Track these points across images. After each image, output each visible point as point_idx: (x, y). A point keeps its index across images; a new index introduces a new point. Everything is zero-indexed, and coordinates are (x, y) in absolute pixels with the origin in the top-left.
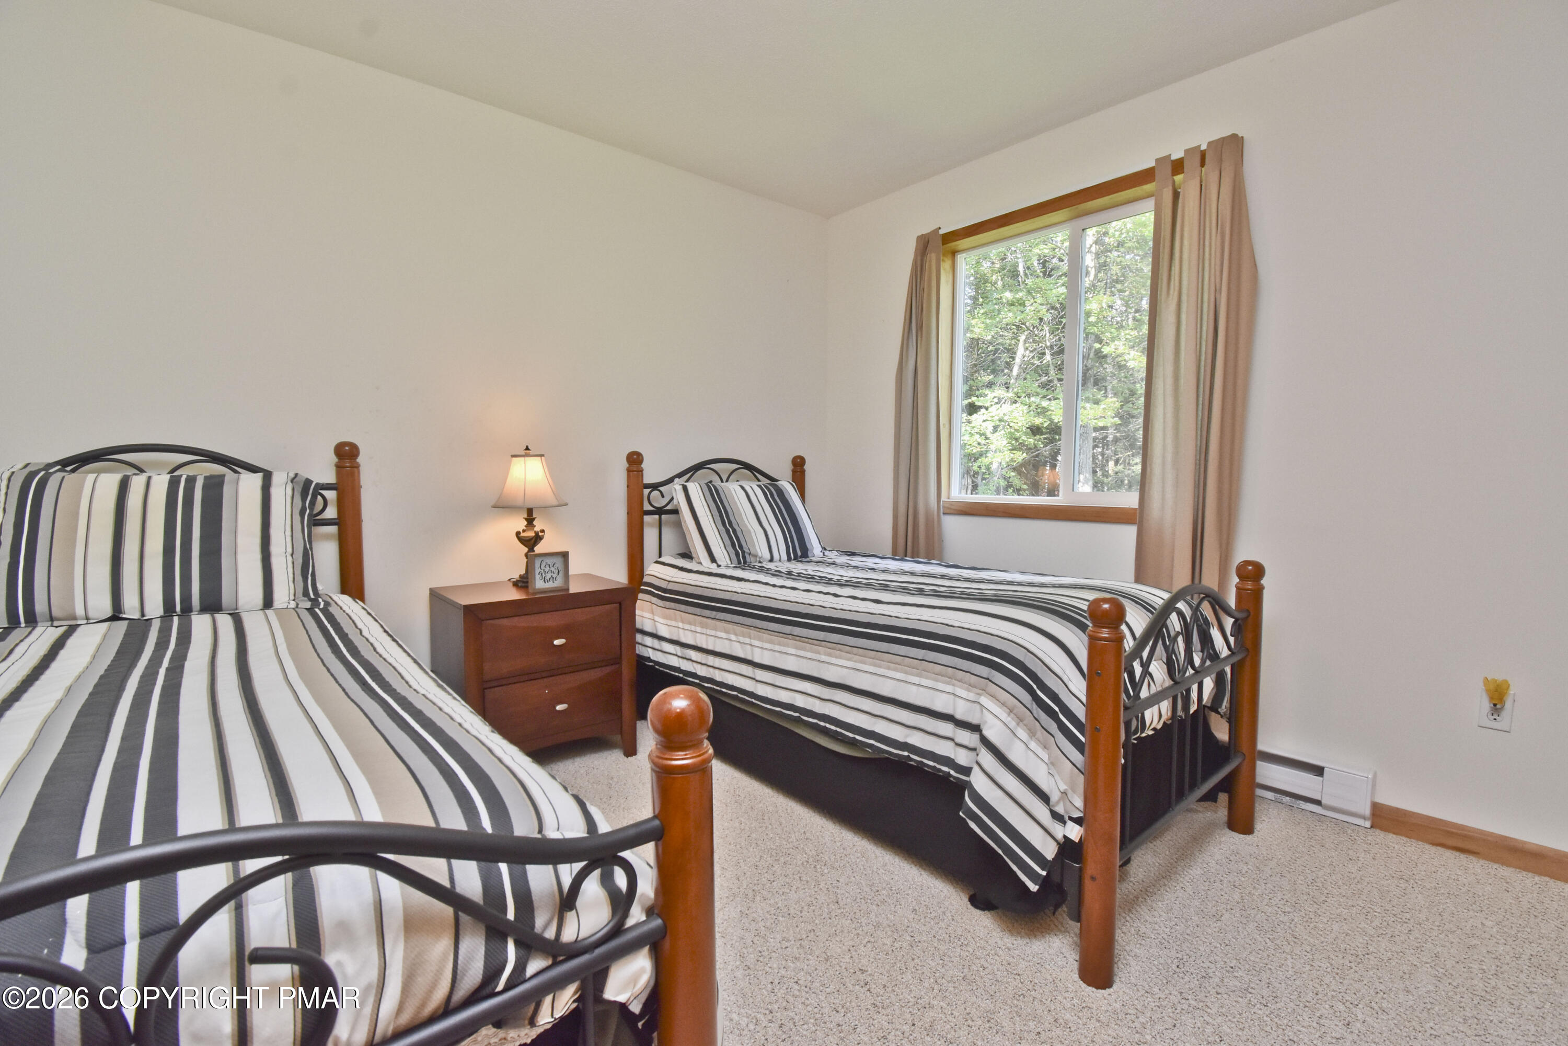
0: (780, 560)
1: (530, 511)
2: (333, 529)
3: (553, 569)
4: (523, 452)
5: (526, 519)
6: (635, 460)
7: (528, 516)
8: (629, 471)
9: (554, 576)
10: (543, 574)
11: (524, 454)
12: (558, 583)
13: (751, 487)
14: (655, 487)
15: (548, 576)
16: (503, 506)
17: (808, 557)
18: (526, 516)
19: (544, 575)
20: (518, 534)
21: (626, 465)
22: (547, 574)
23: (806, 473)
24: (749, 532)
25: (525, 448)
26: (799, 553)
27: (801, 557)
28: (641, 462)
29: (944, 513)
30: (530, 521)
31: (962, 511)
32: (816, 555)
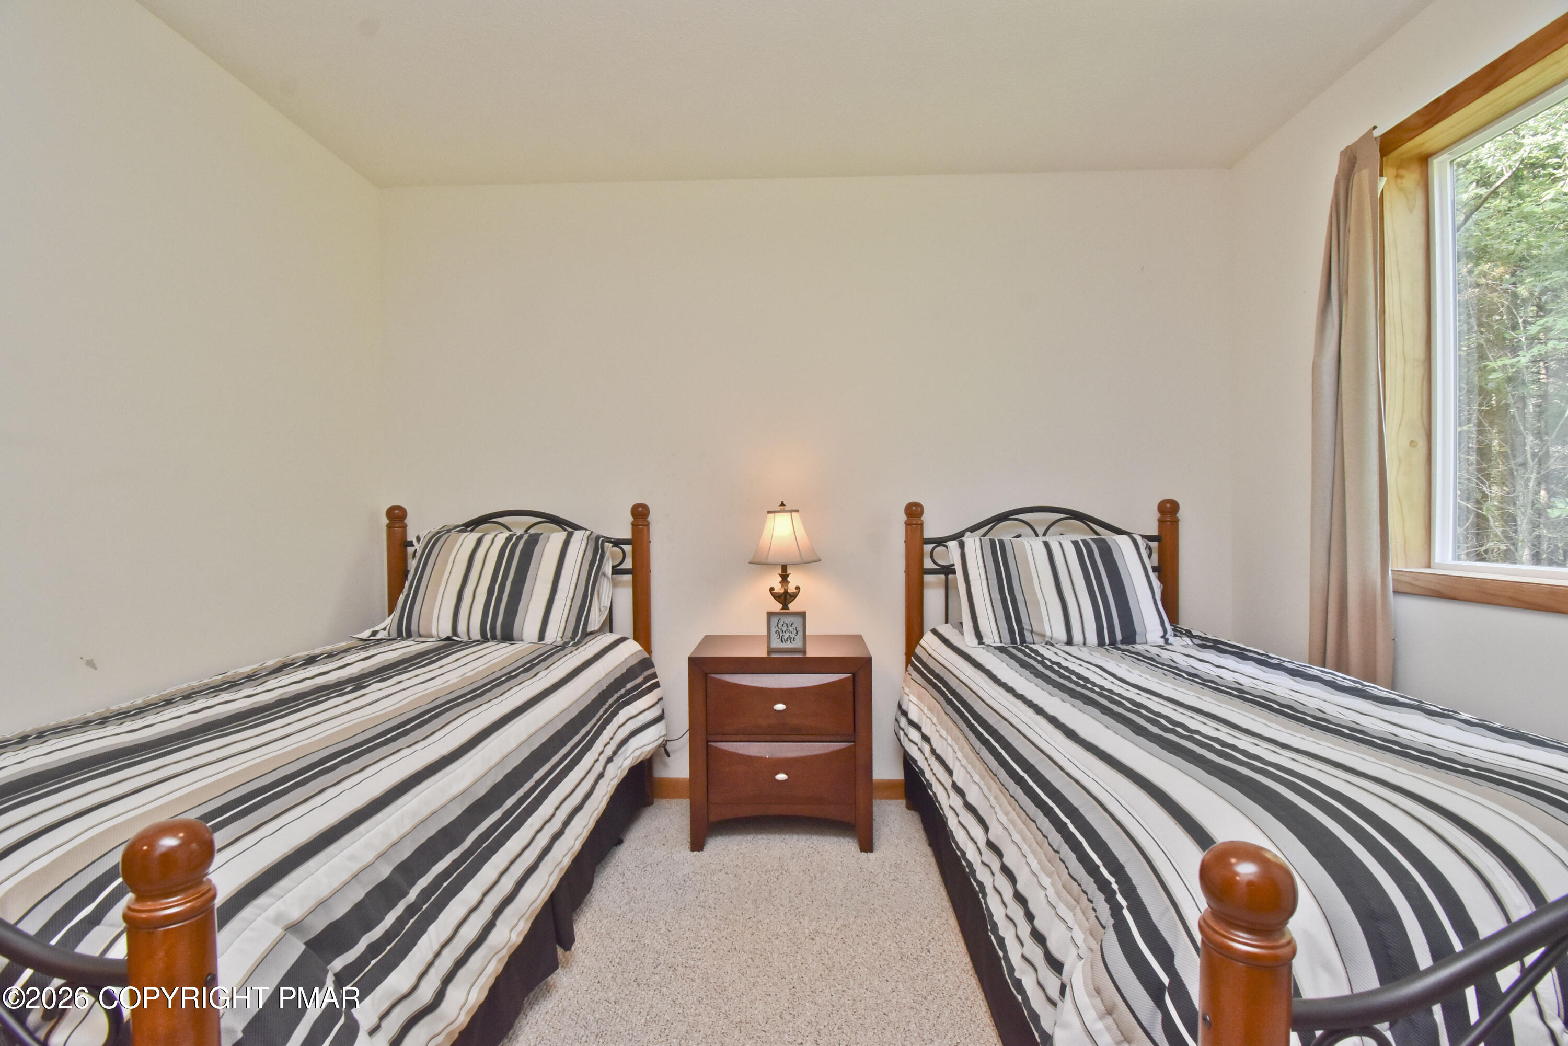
0: (1085, 644)
1: (784, 568)
2: (628, 578)
3: (790, 628)
4: (779, 508)
5: (781, 576)
6: (914, 512)
7: (782, 572)
8: (907, 524)
9: (792, 636)
10: (781, 633)
11: (779, 509)
12: (797, 644)
13: (1060, 543)
14: (941, 542)
15: (786, 636)
16: (760, 563)
17: (1135, 643)
18: (780, 572)
19: (781, 635)
20: (772, 589)
21: (904, 518)
22: (784, 634)
23: (1180, 523)
24: (1037, 603)
25: (780, 503)
26: (1119, 636)
27: (1122, 642)
28: (921, 513)
29: (1396, 592)
30: (784, 578)
31: (1434, 590)
32: (1148, 641)
